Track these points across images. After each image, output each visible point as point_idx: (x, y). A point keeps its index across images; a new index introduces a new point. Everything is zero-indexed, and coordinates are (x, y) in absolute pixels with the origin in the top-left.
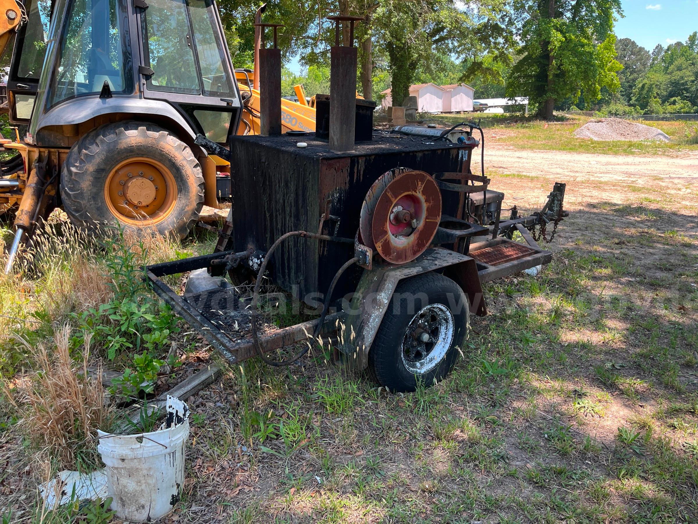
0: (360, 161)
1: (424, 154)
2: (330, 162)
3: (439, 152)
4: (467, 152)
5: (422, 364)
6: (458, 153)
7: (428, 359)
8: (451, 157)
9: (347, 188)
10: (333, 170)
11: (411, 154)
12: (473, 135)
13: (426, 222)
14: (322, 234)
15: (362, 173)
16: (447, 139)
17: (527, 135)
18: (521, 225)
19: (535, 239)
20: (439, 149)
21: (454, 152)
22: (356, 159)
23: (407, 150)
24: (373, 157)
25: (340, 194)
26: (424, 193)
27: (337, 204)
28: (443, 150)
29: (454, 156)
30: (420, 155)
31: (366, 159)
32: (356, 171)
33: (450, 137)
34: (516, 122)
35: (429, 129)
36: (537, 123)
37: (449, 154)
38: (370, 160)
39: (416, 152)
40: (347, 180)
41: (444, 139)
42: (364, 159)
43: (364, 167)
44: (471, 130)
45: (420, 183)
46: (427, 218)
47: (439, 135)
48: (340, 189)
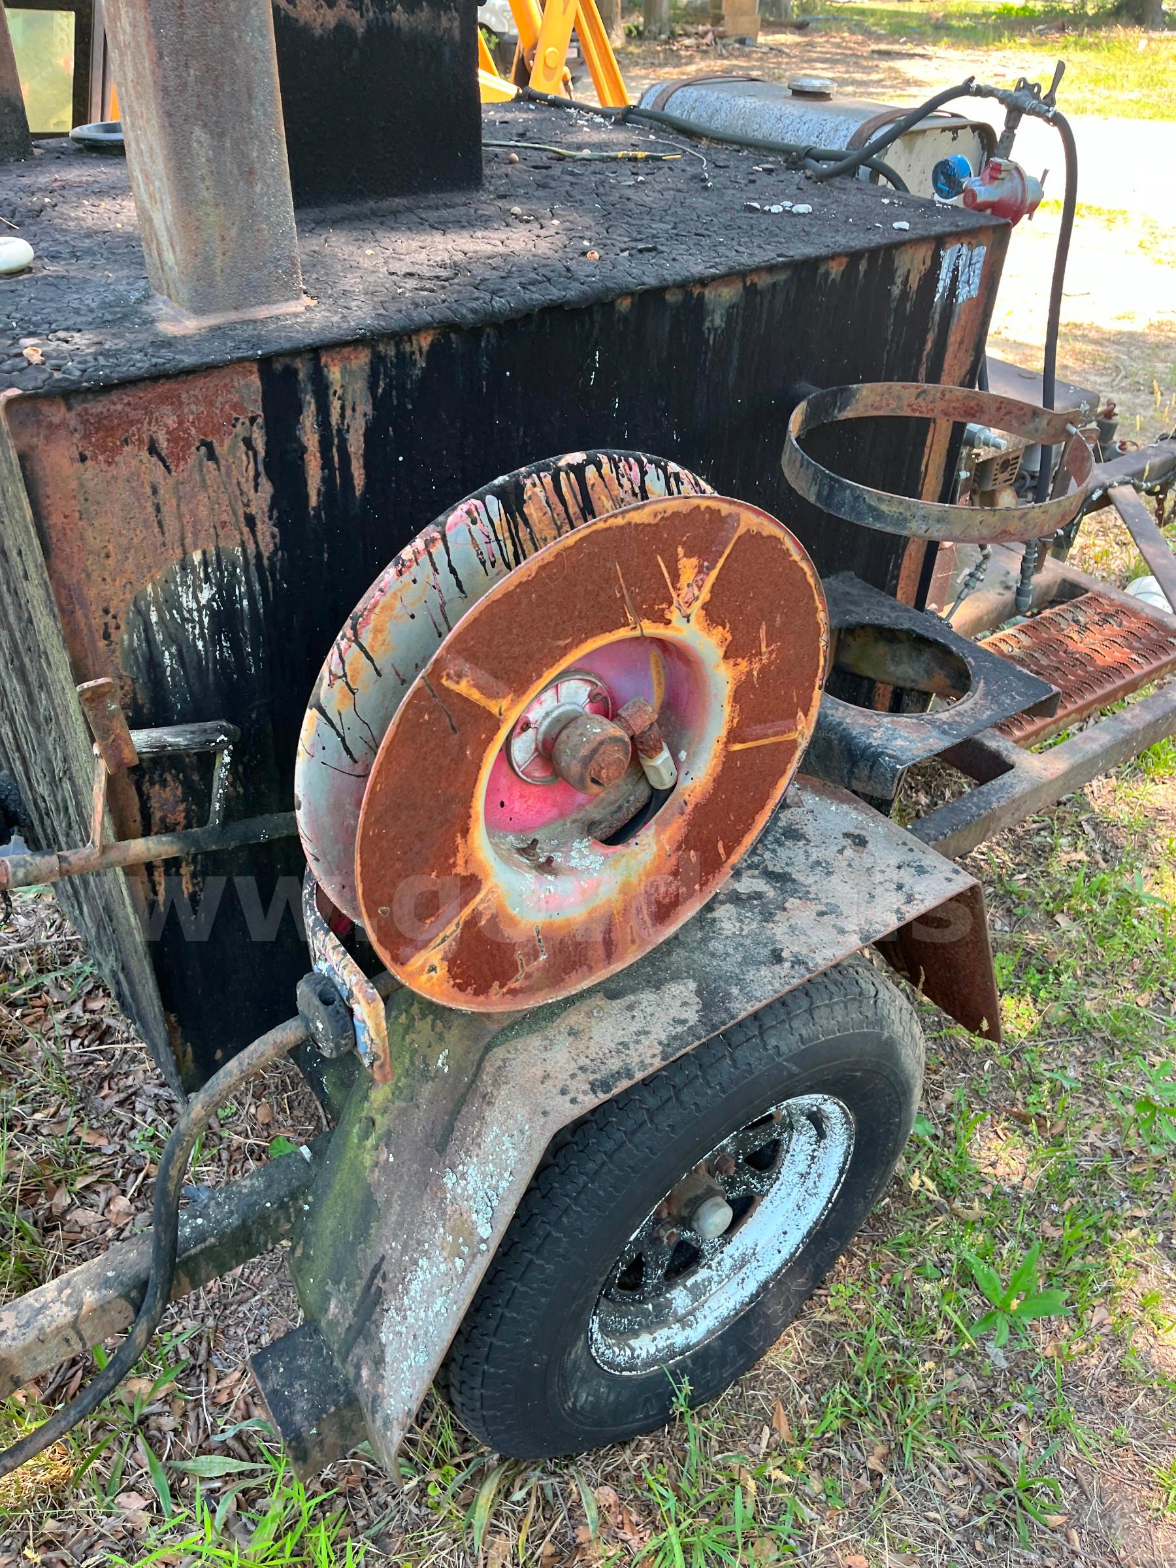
0: (335, 374)
1: (751, 291)
2: (98, 407)
3: (836, 269)
4: (981, 251)
5: (698, 1292)
6: (936, 264)
7: (728, 1262)
8: (896, 291)
9: (267, 548)
10: (134, 459)
11: (671, 298)
12: (1018, 154)
13: (729, 759)
14: (123, 834)
15: (356, 444)
16: (879, 170)
17: (1092, 72)
18: (1129, 489)
19: (1159, 517)
20: (833, 257)
21: (911, 263)
22: (303, 369)
23: (648, 274)
24: (425, 341)
25: (225, 592)
26: (713, 614)
27: (213, 641)
28: (854, 256)
29: (914, 283)
30: (728, 294)
31: (377, 361)
32: (311, 439)
33: (894, 157)
34: (1062, 29)
35: (797, 108)
36: (1119, 32)
37: (889, 273)
38: (404, 360)
39: (703, 282)
40: (261, 499)
41: (864, 170)
42: (361, 359)
43: (365, 407)
44: (1012, 123)
45: (688, 566)
46: (734, 735)
47: (839, 144)
48: (217, 563)
